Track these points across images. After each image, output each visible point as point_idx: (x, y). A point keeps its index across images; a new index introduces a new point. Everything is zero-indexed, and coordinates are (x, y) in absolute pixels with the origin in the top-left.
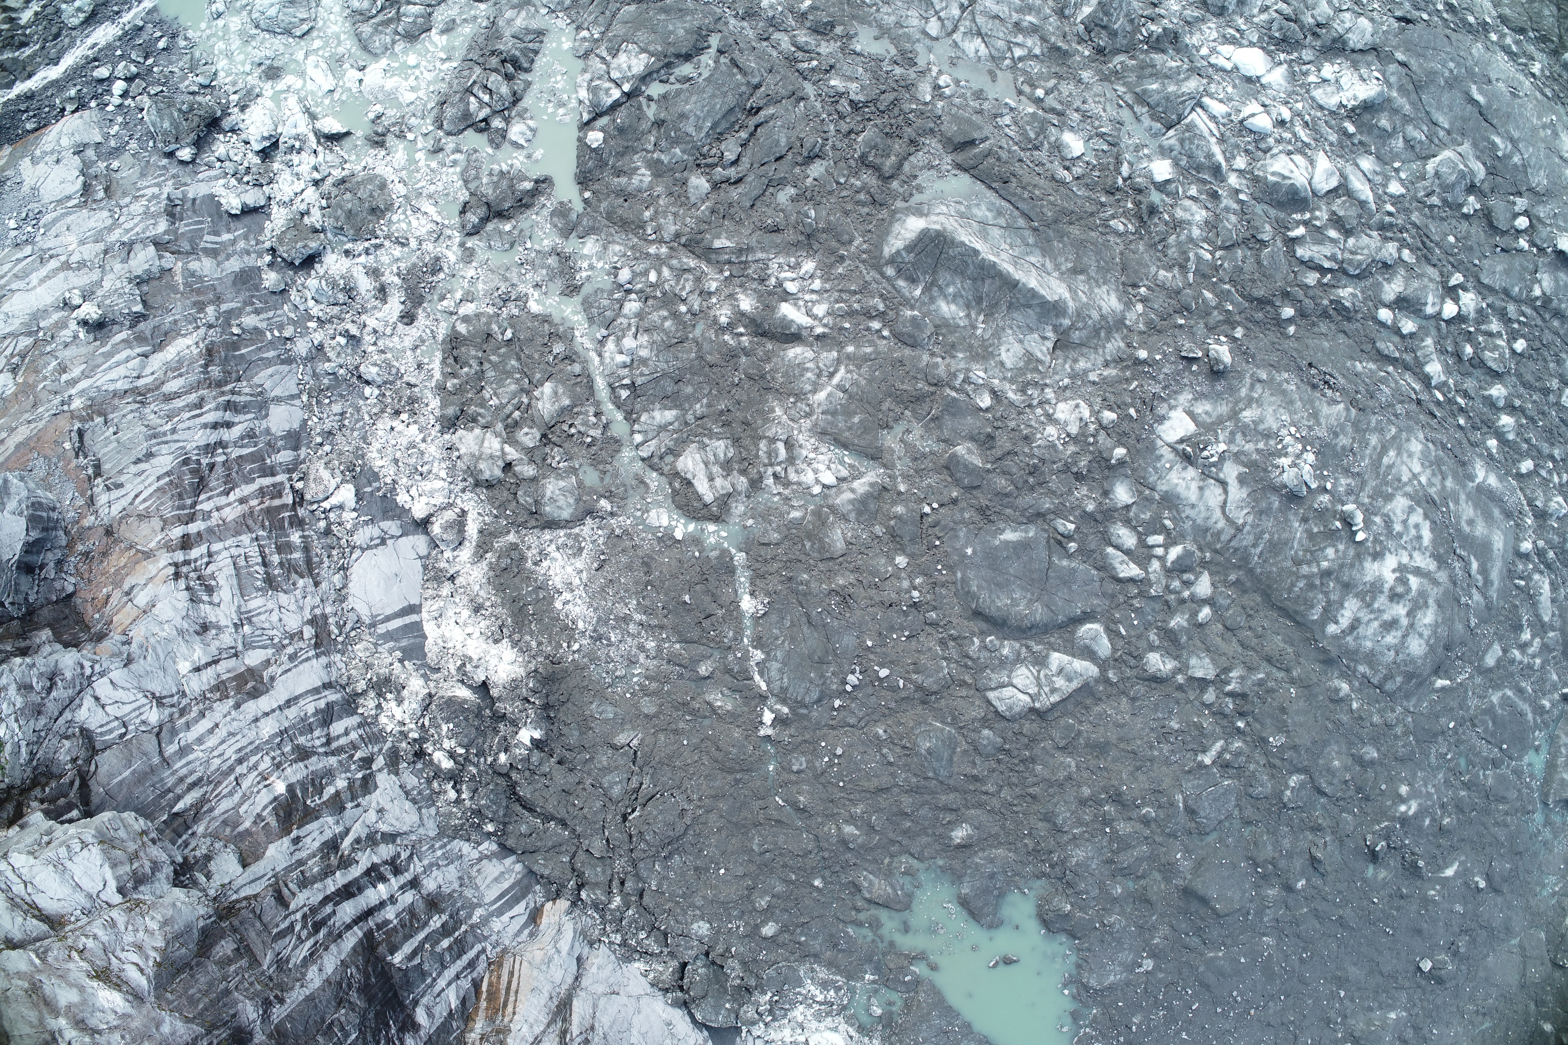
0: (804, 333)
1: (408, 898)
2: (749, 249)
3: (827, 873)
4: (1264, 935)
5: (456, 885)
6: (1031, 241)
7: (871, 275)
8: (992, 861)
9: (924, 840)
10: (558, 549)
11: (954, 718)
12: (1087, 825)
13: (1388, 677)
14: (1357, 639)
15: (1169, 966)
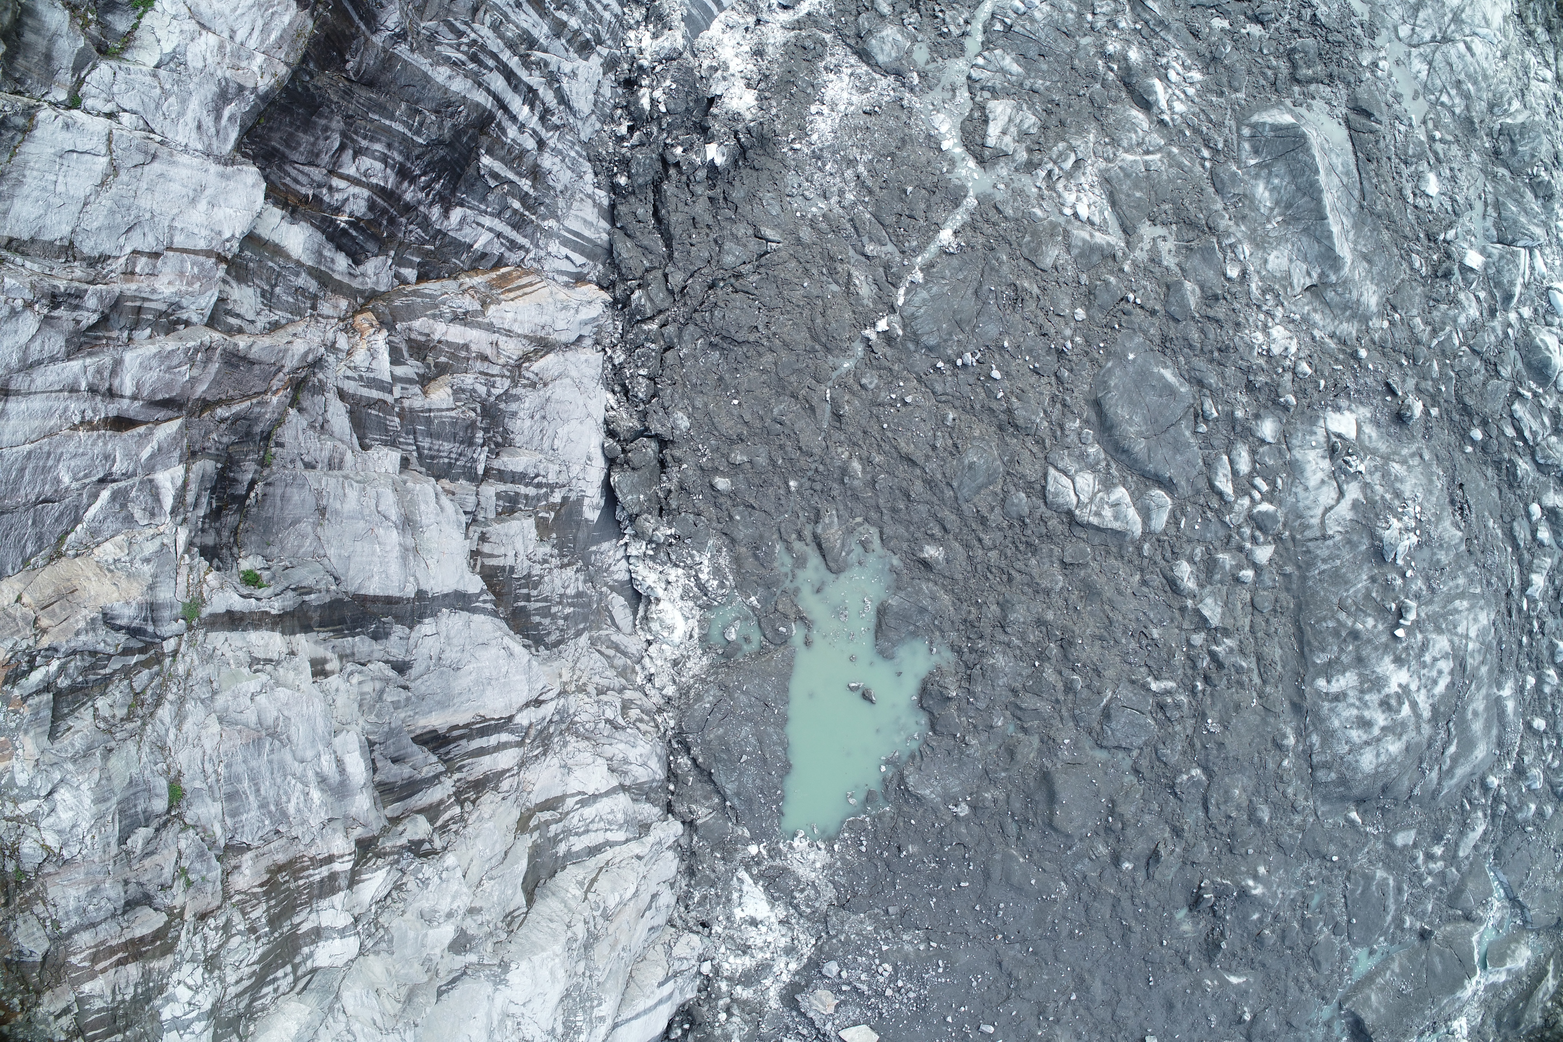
0: (1155, 110)
1: (530, 144)
2: (1167, 28)
3: (808, 484)
4: (1065, 881)
5: (559, 187)
6: (1353, 209)
7: (1230, 122)
8: (934, 598)
9: (902, 530)
10: (852, 74)
11: (1011, 461)
12: (1026, 643)
13: (1327, 766)
14: (1331, 710)
15: (976, 829)
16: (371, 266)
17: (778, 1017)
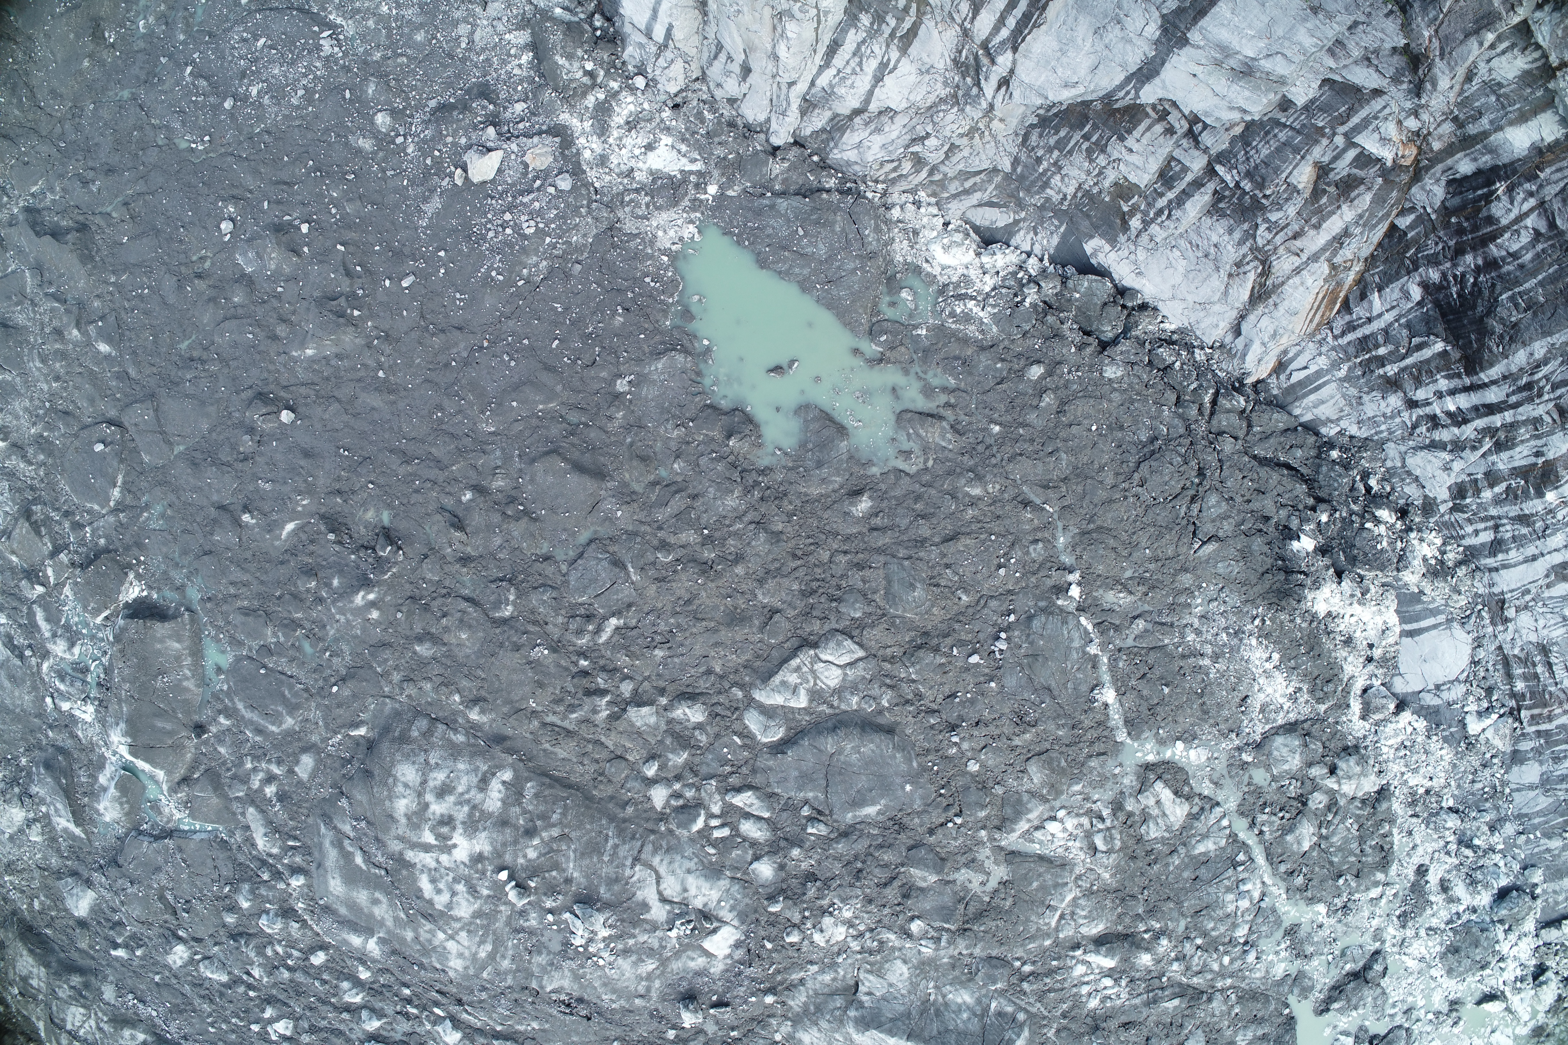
0: (1091, 947)
1: (1420, 394)
2: (1148, 1004)
3: (988, 441)
4: (495, 435)
5: (1366, 398)
7: (1037, 1008)
8: (824, 481)
9: (898, 492)
10: (1282, 708)
11: (893, 624)
12: (730, 534)
13: (427, 734)
14: (476, 770)
15: (597, 386)
16: (1439, 192)
17: (550, 112)
